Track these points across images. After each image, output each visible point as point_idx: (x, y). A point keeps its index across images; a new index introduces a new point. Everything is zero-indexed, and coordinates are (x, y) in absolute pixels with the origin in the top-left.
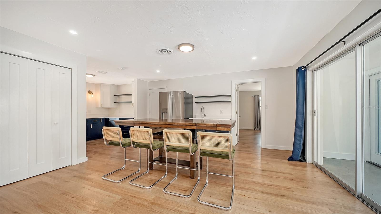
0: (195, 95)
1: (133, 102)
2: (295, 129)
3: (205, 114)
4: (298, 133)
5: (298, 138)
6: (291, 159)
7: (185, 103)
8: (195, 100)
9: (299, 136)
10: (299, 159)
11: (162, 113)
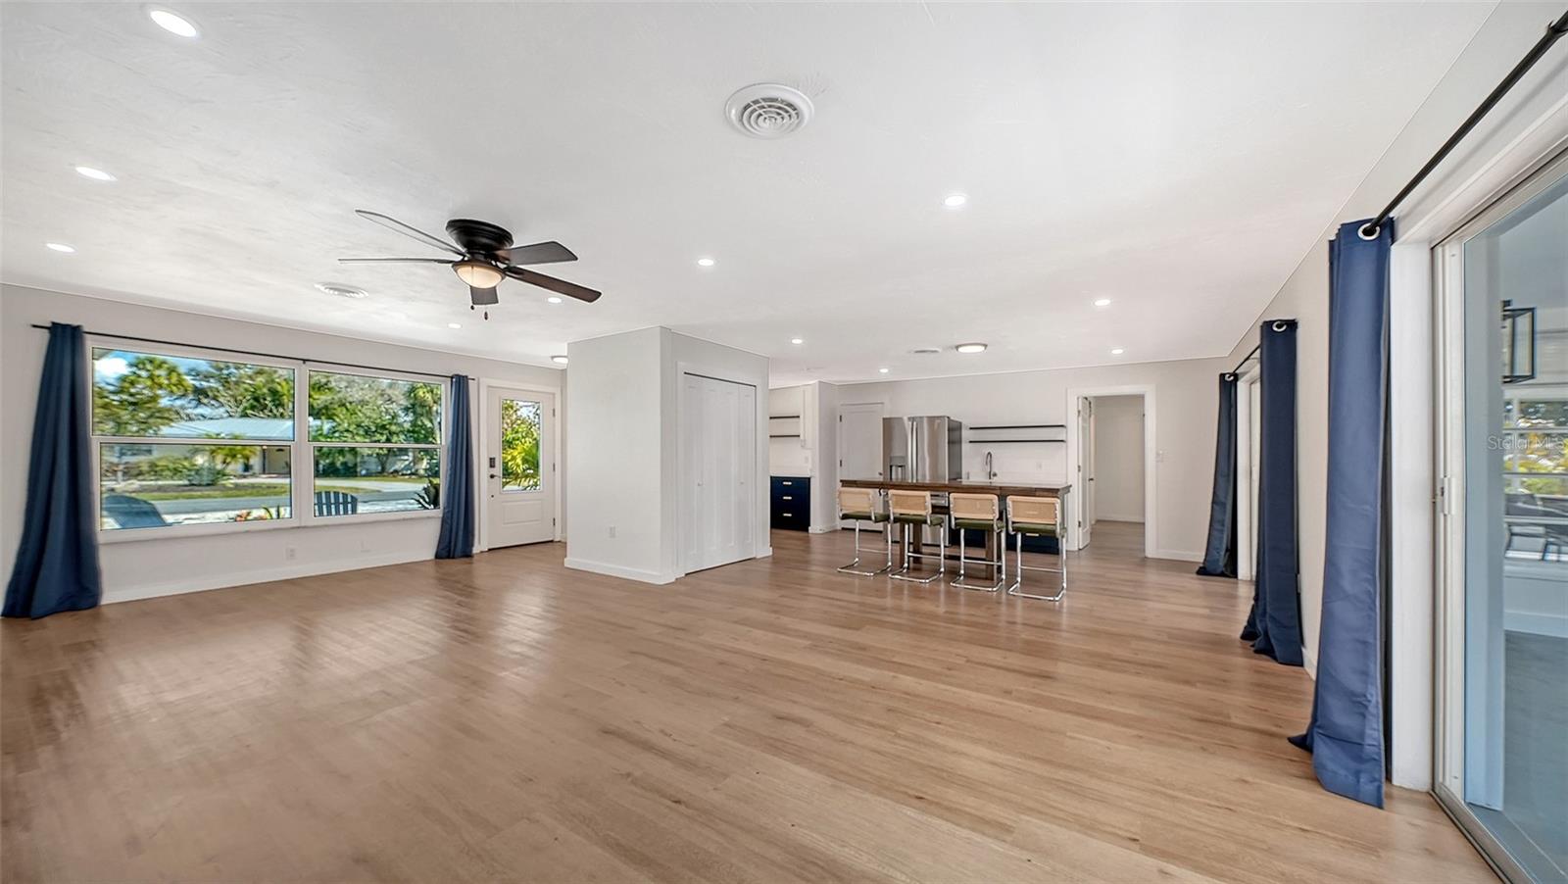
0: (967, 422)
1: (802, 437)
2: (1212, 507)
3: (994, 470)
4: (1218, 516)
5: (1217, 526)
6: (1203, 571)
7: (949, 443)
8: (966, 435)
9: (1219, 521)
10: (1219, 571)
11: (891, 467)
